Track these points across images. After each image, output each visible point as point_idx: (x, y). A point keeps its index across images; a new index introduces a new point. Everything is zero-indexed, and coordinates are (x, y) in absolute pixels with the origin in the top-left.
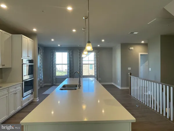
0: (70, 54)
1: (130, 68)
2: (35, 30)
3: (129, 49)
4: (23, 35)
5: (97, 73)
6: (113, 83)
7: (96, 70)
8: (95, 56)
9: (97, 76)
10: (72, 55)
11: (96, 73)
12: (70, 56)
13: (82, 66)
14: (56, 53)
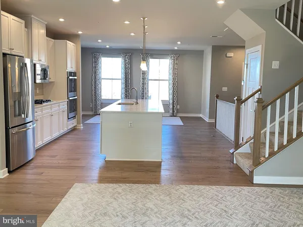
0: (125, 61)
1: (226, 88)
2: (80, 33)
3: (226, 57)
4: (68, 41)
5: (173, 96)
6: (201, 115)
7: (171, 91)
8: (170, 66)
9: (173, 102)
10: (131, 63)
11: (171, 96)
12: (125, 64)
13: (148, 84)
14: (102, 58)
